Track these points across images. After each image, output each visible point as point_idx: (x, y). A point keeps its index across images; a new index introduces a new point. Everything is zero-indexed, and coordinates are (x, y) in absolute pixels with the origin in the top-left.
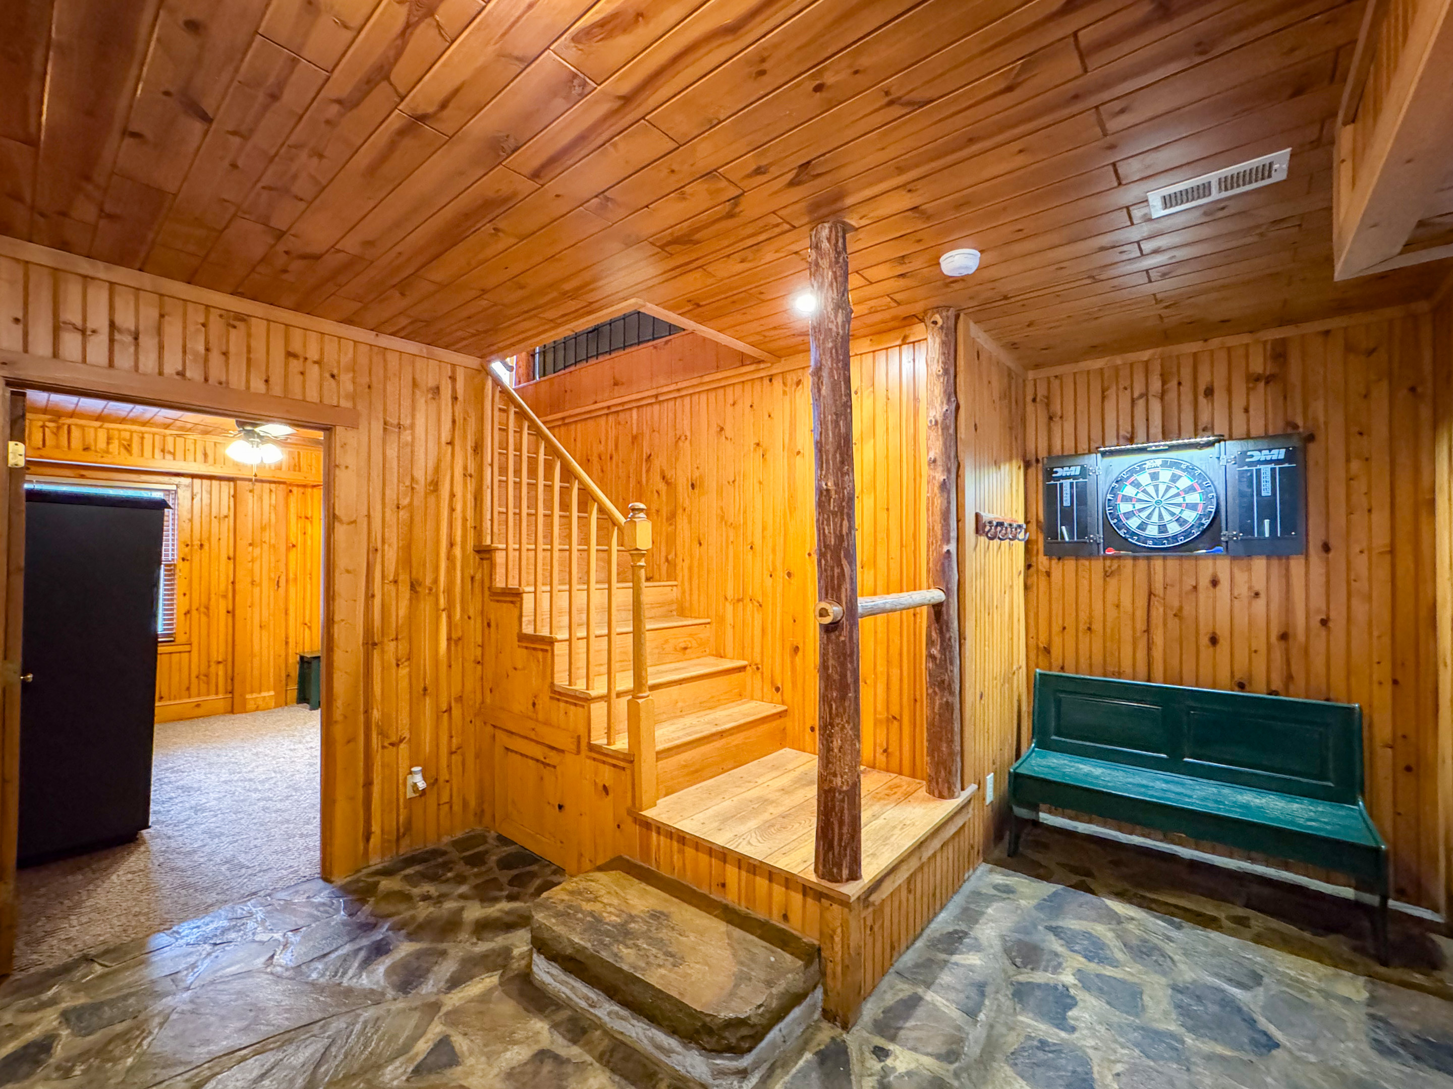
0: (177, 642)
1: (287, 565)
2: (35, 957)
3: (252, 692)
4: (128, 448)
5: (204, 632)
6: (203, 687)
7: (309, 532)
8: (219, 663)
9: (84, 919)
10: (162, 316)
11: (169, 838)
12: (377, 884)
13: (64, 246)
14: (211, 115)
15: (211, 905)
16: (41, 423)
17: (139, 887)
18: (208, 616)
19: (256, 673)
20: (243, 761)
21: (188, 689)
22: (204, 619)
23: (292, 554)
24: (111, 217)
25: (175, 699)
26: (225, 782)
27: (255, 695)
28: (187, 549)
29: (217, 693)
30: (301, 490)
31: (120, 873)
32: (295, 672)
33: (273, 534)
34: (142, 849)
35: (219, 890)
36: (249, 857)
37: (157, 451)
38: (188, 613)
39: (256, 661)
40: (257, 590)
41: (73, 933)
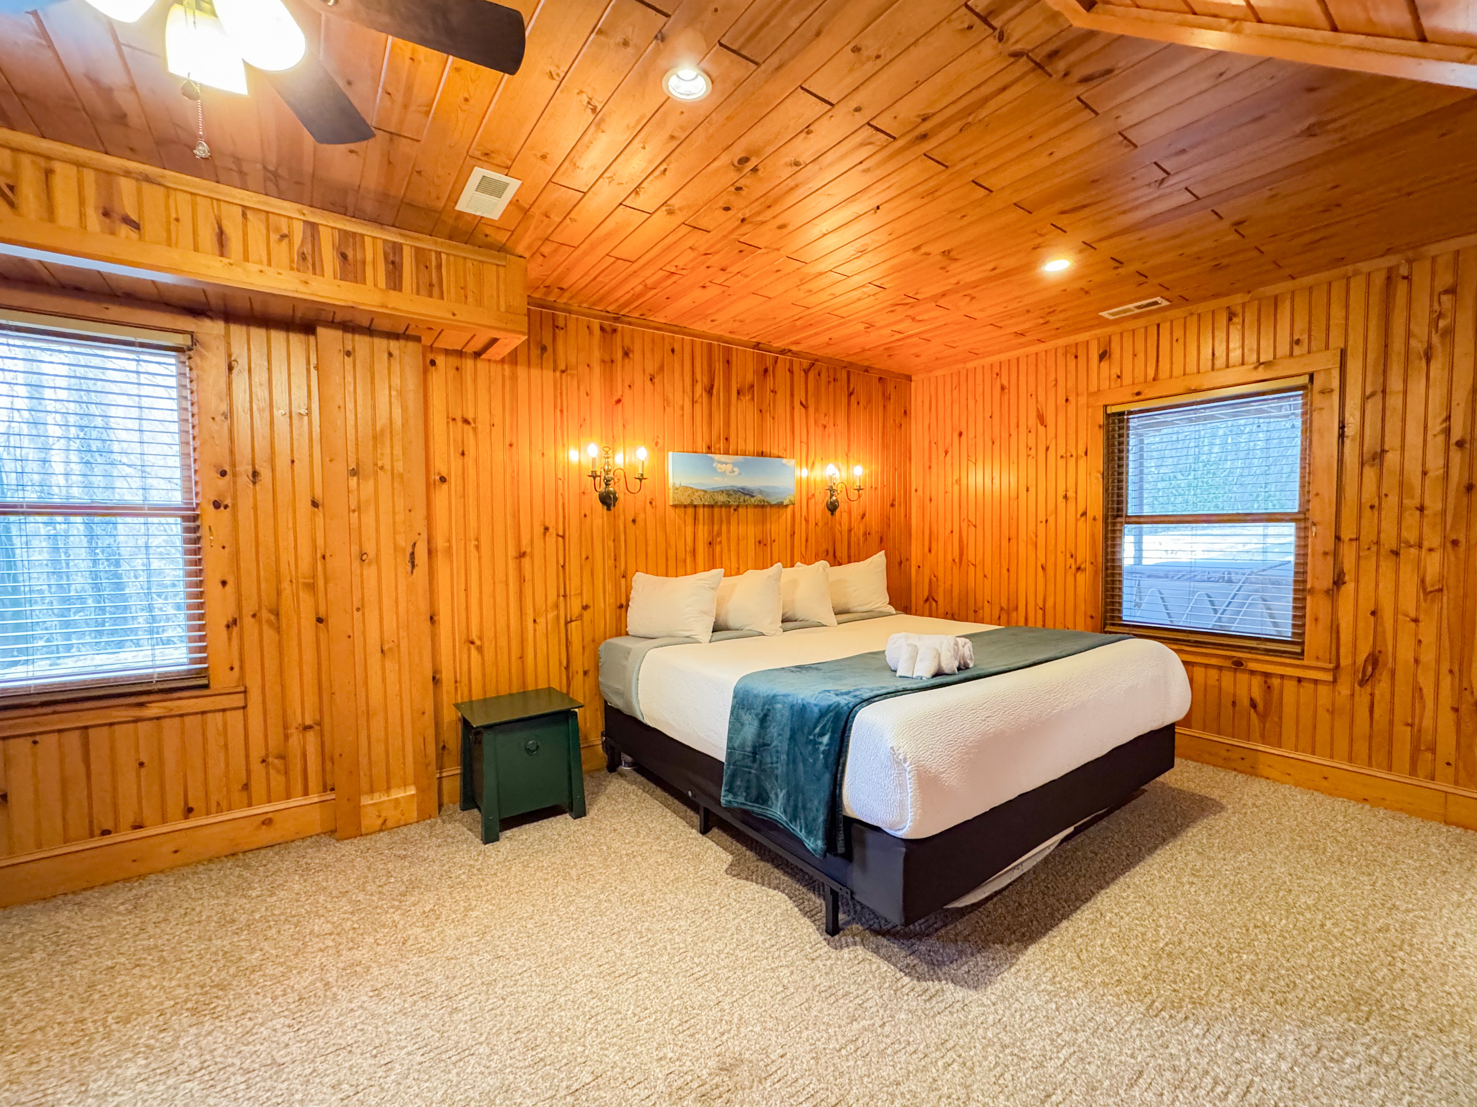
0: (216, 686)
1: (429, 518)
3: (372, 791)
5: (271, 666)
6: (278, 780)
7: (471, 451)
8: (307, 728)
18: (278, 630)
19: (378, 750)
21: (246, 787)
22: (269, 634)
23: (441, 496)
25: (219, 810)
27: (378, 798)
28: (223, 482)
29: (305, 793)
30: (454, 361)
32: (453, 739)
33: (398, 451)
38: (233, 623)
39: (377, 725)
40: (370, 572)
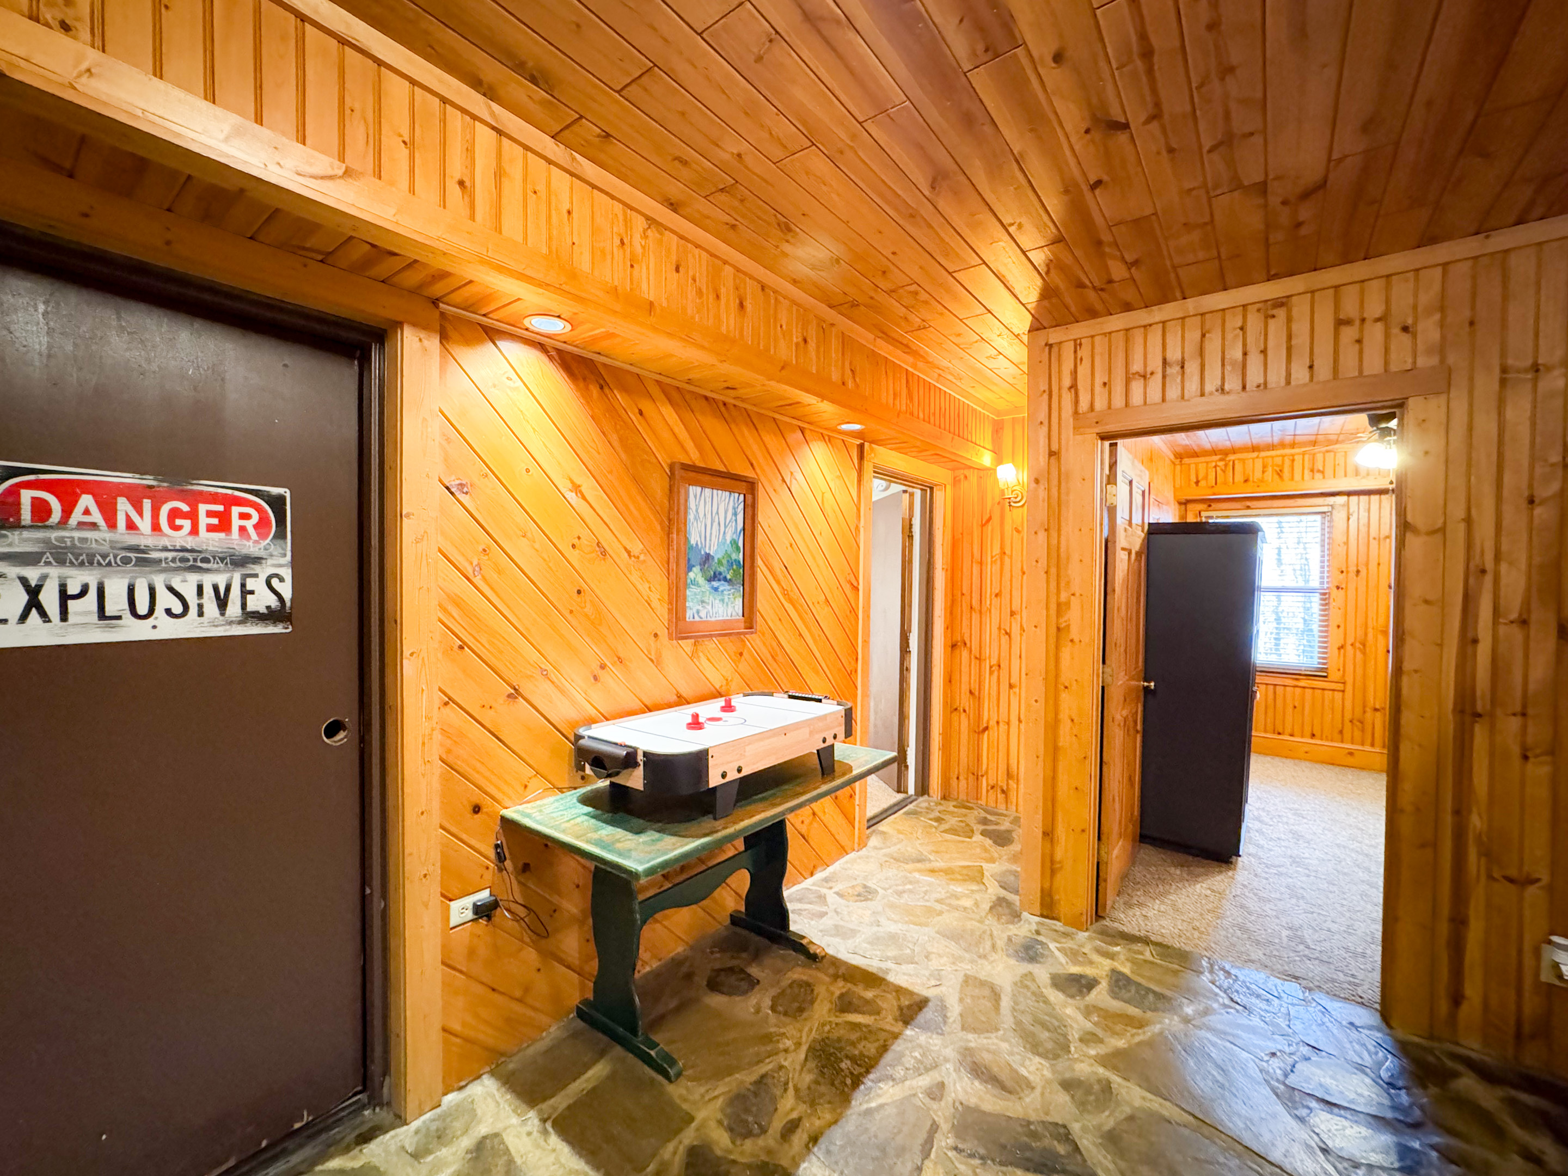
0: (1331, 677)
2: (1122, 916)
4: (1280, 474)
5: (1359, 671)
6: (1357, 733)
8: (1376, 710)
9: (1163, 908)
10: (1203, 336)
11: (1256, 875)
12: (1455, 1075)
13: (1128, 307)
14: (1123, 121)
15: (1252, 961)
16: (1214, 464)
17: (1210, 906)
18: (1364, 653)
20: (1371, 832)
21: (1341, 732)
22: (1360, 656)
24: (1136, 263)
25: (1328, 739)
26: (1338, 846)
28: (1342, 576)
29: (1373, 745)
31: (1204, 885)
34: (1230, 873)
35: (1268, 952)
36: (1316, 937)
37: (1306, 472)
38: (1341, 647)
41: (1150, 914)
